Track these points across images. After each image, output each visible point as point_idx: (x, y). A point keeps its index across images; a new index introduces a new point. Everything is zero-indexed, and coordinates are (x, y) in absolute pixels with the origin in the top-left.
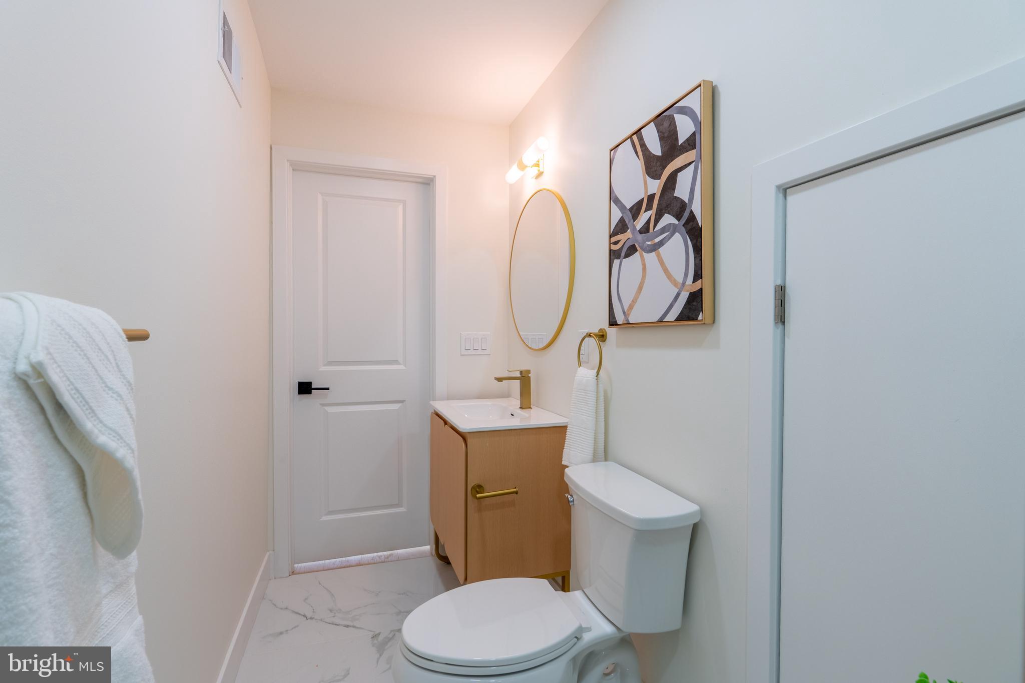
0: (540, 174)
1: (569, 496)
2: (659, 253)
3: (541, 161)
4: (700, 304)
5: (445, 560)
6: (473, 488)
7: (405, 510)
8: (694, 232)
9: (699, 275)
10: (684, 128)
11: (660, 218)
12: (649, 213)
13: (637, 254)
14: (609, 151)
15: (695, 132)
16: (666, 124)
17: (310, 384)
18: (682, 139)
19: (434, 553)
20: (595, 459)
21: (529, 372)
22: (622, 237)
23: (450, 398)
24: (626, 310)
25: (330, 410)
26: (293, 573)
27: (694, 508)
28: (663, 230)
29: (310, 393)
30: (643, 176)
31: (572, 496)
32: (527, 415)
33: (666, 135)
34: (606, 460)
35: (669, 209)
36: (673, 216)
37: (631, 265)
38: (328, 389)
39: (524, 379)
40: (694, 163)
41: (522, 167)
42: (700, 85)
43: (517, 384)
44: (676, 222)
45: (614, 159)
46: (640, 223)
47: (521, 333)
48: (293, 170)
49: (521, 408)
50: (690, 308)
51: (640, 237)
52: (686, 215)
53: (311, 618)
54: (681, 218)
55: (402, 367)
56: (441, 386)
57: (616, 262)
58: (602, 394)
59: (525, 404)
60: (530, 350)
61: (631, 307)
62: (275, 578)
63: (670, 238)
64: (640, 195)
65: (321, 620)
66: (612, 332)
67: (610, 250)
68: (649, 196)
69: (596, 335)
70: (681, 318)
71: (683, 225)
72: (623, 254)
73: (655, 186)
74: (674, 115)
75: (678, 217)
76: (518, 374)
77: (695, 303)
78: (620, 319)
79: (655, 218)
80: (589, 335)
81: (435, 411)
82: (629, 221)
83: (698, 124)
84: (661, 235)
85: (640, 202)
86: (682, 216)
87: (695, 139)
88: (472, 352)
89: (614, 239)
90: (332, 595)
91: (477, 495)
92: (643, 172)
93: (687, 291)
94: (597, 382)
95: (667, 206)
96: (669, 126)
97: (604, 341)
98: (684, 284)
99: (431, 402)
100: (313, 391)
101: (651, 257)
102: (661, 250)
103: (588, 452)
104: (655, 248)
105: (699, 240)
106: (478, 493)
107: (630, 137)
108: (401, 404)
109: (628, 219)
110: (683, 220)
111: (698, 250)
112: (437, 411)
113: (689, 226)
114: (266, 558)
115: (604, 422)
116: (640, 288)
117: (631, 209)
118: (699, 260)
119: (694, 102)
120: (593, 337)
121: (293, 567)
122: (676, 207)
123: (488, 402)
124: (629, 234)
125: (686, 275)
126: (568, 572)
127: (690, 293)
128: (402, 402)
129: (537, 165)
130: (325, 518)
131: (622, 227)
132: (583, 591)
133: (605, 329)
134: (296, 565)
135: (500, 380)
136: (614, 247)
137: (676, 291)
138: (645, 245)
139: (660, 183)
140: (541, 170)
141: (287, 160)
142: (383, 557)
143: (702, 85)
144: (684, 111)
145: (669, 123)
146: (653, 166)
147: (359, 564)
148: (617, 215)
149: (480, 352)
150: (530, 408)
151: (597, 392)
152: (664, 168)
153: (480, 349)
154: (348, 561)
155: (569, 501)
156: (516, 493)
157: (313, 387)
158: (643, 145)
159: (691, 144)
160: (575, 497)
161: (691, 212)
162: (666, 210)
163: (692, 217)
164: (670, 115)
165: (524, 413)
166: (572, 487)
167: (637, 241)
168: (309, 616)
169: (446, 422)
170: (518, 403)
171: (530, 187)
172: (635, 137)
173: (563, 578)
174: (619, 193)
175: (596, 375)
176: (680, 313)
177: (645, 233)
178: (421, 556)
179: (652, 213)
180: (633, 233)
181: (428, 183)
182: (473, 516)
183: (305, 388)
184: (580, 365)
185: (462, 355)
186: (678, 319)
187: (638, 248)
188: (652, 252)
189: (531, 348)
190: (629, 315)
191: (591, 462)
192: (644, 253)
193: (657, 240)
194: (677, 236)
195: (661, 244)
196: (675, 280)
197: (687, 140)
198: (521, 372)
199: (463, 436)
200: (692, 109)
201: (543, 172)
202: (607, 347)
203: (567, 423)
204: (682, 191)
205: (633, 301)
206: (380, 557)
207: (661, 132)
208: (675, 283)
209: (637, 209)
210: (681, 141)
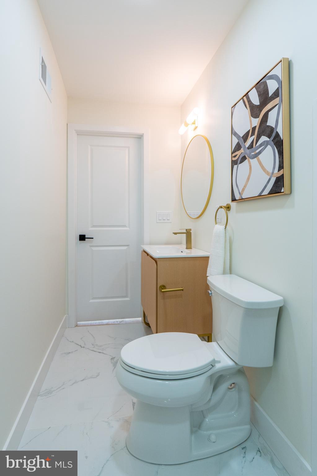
0: (196, 128)
1: (209, 291)
2: (259, 158)
3: (196, 121)
4: (282, 183)
5: (148, 324)
6: (160, 287)
7: (129, 299)
8: (278, 143)
9: (282, 167)
10: (272, 86)
11: (259, 139)
12: (253, 137)
13: (247, 161)
14: (231, 108)
15: (278, 88)
16: (262, 87)
17: (84, 236)
18: (271, 92)
19: (143, 321)
20: (224, 273)
21: (190, 230)
22: (238, 153)
23: (151, 244)
24: (241, 192)
25: (94, 249)
26: (77, 326)
27: (280, 298)
28: (261, 145)
29: (85, 240)
30: (250, 117)
31: (211, 291)
32: (189, 252)
33: (262, 93)
34: (231, 273)
35: (264, 133)
36: (266, 136)
37: (243, 167)
38: (93, 238)
39: (188, 233)
40: (278, 105)
41: (187, 125)
42: (281, 61)
43: (184, 236)
44: (268, 139)
45: (233, 112)
46: (248, 144)
47: (187, 212)
48: (77, 135)
49: (187, 248)
50: (277, 186)
51: (248, 151)
52: (274, 134)
53: (83, 347)
54: (271, 137)
55: (128, 229)
56: (147, 238)
57: (235, 166)
58: (228, 238)
59: (189, 246)
60: (191, 219)
61: (243, 190)
62: (69, 328)
63: (265, 149)
64: (249, 128)
65: (88, 348)
66: (233, 205)
67: (232, 161)
68: (253, 128)
69: (225, 207)
70: (272, 192)
71: (272, 141)
72: (239, 162)
73: (256, 122)
74: (267, 81)
75: (269, 137)
76: (185, 231)
77: (279, 183)
78: (237, 197)
79: (256, 139)
80: (221, 207)
81: (143, 250)
82: (242, 144)
83: (280, 83)
84: (260, 148)
85: (248, 132)
86: (271, 136)
87: (278, 92)
88: (162, 221)
89: (234, 155)
90: (94, 338)
91: (162, 290)
92: (249, 115)
93: (275, 177)
94: (225, 232)
95: (263, 131)
96: (264, 87)
97: (229, 210)
98: (273, 173)
99: (142, 246)
100: (86, 239)
101: (254, 162)
102: (260, 156)
103: (221, 269)
104: (256, 156)
105: (282, 147)
106: (163, 289)
107: (242, 98)
108: (127, 247)
109: (241, 143)
110: (272, 138)
111: (281, 153)
112: (145, 250)
113: (276, 141)
114: (65, 317)
115: (229, 254)
116: (248, 179)
117: (243, 137)
118: (281, 158)
119: (278, 72)
120: (223, 208)
121: (76, 323)
122: (268, 132)
123: (171, 246)
124: (242, 150)
125: (274, 168)
126: (211, 334)
127: (277, 177)
128: (128, 246)
129: (194, 123)
130: (91, 301)
131: (238, 147)
132: (217, 342)
133: (229, 204)
134: (78, 323)
135: (175, 234)
136: (234, 159)
137: (269, 177)
138: (251, 155)
139: (259, 120)
140: (196, 126)
141: (75, 130)
142: (119, 322)
143: (282, 61)
144: (272, 77)
145: (264, 86)
146: (255, 111)
147: (107, 324)
148: (235, 141)
149: (166, 221)
150: (191, 248)
151: (225, 237)
152: (261, 111)
153: (166, 219)
154: (102, 323)
155: (209, 294)
156: (183, 290)
157: (86, 237)
158: (249, 101)
159: (277, 94)
160: (212, 292)
161: (277, 132)
162: (262, 134)
163: (277, 135)
164: (264, 81)
165: (188, 251)
166: (211, 286)
167: (246, 153)
168: (82, 346)
169: (148, 254)
170: (185, 246)
171: (191, 135)
172: (245, 98)
173: (208, 337)
174: (236, 129)
175: (225, 228)
176: (271, 190)
177: (251, 148)
178: (137, 322)
179: (255, 137)
180: (244, 150)
181: (140, 137)
182: (160, 301)
183: (82, 238)
184: (216, 223)
185: (157, 223)
186: (270, 193)
187: (247, 157)
188: (255, 158)
189: (191, 218)
190: (242, 194)
191: (222, 274)
192: (250, 159)
193: (257, 151)
194: (269, 147)
195: (260, 153)
196: (268, 171)
197: (274, 93)
198: (186, 230)
199: (155, 260)
200: (277, 75)
201: (197, 127)
202: (231, 214)
203: (209, 255)
204: (271, 122)
205: (244, 186)
206: (117, 322)
207: (259, 92)
208: (267, 173)
209: (246, 136)
210: (270, 94)
